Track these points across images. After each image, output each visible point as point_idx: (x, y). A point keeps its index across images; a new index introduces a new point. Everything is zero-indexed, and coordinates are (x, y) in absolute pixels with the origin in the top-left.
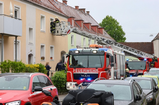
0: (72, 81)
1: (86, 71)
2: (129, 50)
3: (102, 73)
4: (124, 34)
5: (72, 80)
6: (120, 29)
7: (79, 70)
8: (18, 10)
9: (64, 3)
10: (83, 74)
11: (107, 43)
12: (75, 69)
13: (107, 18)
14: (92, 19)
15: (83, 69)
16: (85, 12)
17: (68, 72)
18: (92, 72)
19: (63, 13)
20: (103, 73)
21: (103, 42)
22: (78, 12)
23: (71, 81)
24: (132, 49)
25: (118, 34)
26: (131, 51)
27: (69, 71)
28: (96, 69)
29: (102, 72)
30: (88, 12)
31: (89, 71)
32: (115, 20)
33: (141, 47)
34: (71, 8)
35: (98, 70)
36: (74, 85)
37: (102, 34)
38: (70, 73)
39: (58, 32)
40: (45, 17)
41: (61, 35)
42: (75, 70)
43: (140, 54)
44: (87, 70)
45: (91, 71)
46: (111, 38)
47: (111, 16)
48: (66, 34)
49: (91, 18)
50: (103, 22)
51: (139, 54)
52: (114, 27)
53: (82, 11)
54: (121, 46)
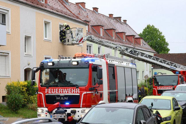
0: (45, 106)
1: (62, 91)
2: (160, 62)
3: (84, 95)
4: (167, 44)
5: (44, 104)
6: (163, 39)
7: (53, 91)
8: (7, 13)
9: (94, 11)
10: (58, 96)
11: (132, 53)
12: (48, 88)
13: (148, 27)
14: (130, 28)
15: (59, 88)
16: (120, 21)
17: (39, 93)
18: (72, 93)
19: (80, 19)
20: (87, 94)
22: (112, 21)
23: (43, 107)
25: (160, 44)
26: (162, 63)
27: (40, 91)
28: (77, 89)
29: (85, 93)
30: (125, 21)
31: (66, 92)
32: (157, 29)
34: (104, 16)
35: (79, 89)
36: (47, 112)
37: (140, 45)
38: (41, 94)
39: (68, 41)
40: (51, 23)
41: (73, 44)
42: (48, 90)
43: (174, 66)
44: (64, 90)
45: (69, 92)
46: (152, 49)
47: (153, 25)
48: (78, 43)
49: (128, 27)
50: (143, 32)
52: (156, 37)
53: (118, 20)
54: (150, 57)
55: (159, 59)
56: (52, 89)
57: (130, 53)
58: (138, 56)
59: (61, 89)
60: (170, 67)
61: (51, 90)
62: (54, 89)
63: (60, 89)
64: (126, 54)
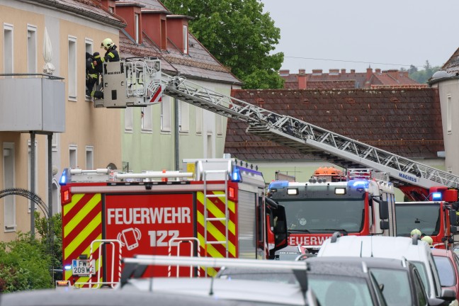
2: (369, 157)
7: (299, 241)
11: (288, 132)
12: (289, 236)
15: (310, 236)
21: (273, 130)
24: (380, 154)
26: (376, 161)
33: (374, 112)
37: (182, 53)
39: (114, 97)
40: (76, 44)
43: (410, 171)
44: (321, 239)
48: (147, 102)
51: (406, 173)
54: (339, 142)
55: (365, 148)
56: (297, 238)
57: (284, 132)
58: (305, 140)
59: (316, 238)
60: (400, 175)
61: (295, 239)
62: (302, 238)
63: (312, 238)
64: (270, 133)
